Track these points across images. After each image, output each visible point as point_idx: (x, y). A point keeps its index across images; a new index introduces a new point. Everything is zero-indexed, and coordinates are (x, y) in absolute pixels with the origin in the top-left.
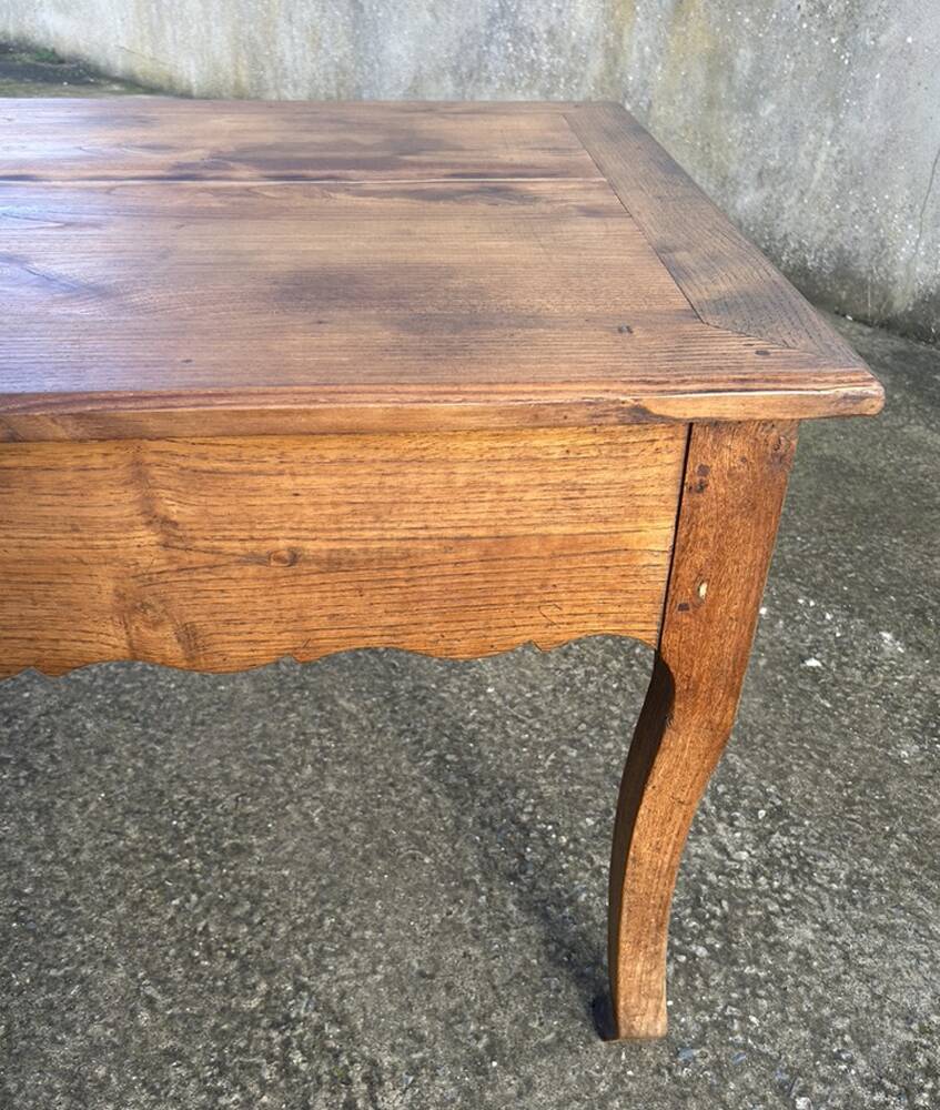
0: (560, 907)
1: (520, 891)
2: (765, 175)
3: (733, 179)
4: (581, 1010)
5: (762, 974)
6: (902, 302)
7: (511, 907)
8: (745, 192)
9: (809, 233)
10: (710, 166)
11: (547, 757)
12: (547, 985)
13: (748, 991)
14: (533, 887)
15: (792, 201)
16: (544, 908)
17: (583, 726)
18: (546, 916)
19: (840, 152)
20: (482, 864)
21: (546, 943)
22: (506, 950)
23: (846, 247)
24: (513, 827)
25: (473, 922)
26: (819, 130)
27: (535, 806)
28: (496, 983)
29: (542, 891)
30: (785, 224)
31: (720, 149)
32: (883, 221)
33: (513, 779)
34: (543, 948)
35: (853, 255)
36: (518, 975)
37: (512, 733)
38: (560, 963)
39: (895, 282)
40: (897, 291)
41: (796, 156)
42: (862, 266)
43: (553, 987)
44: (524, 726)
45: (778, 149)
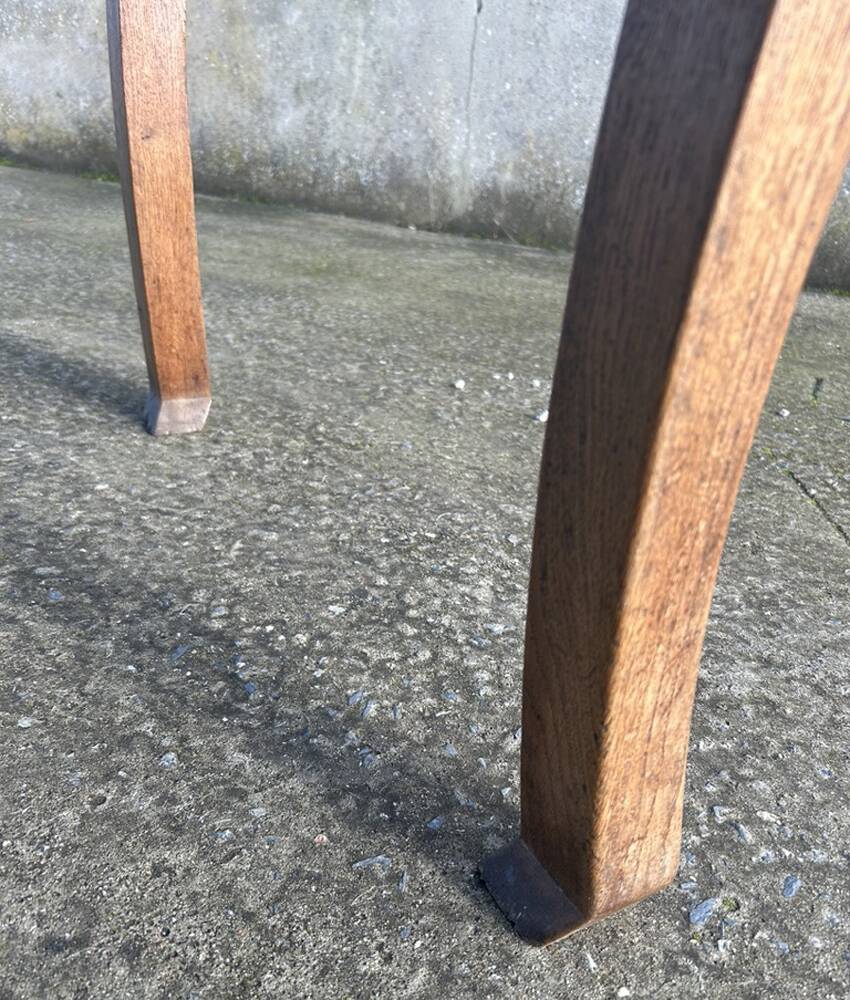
0: (337, 734)
1: (246, 728)
2: (302, 90)
3: (269, 99)
4: (460, 901)
5: (729, 746)
6: (461, 203)
7: (238, 758)
8: (284, 112)
9: (358, 146)
10: (242, 90)
11: (229, 547)
12: (368, 875)
13: (725, 775)
14: (271, 717)
15: (335, 113)
16: (306, 743)
17: (274, 507)
18: (315, 755)
19: (377, 52)
20: (152, 704)
21: (332, 798)
22: (251, 835)
23: (398, 155)
24: (200, 640)
25: (159, 803)
26: (351, 32)
27: (230, 607)
28: (250, 905)
29: (290, 718)
30: (331, 141)
31: (250, 69)
32: (430, 120)
33: (179, 580)
34: (330, 811)
35: (406, 161)
36: (296, 874)
37: (158, 529)
38: (375, 827)
39: (451, 183)
40: (455, 191)
41: (332, 64)
42: (416, 171)
43: (382, 875)
44: (175, 518)
45: (311, 58)
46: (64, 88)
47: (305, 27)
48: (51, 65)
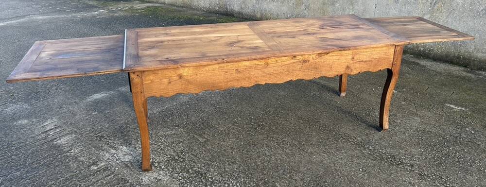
46: (285, 12)
47: (340, 7)
48: (283, 8)
